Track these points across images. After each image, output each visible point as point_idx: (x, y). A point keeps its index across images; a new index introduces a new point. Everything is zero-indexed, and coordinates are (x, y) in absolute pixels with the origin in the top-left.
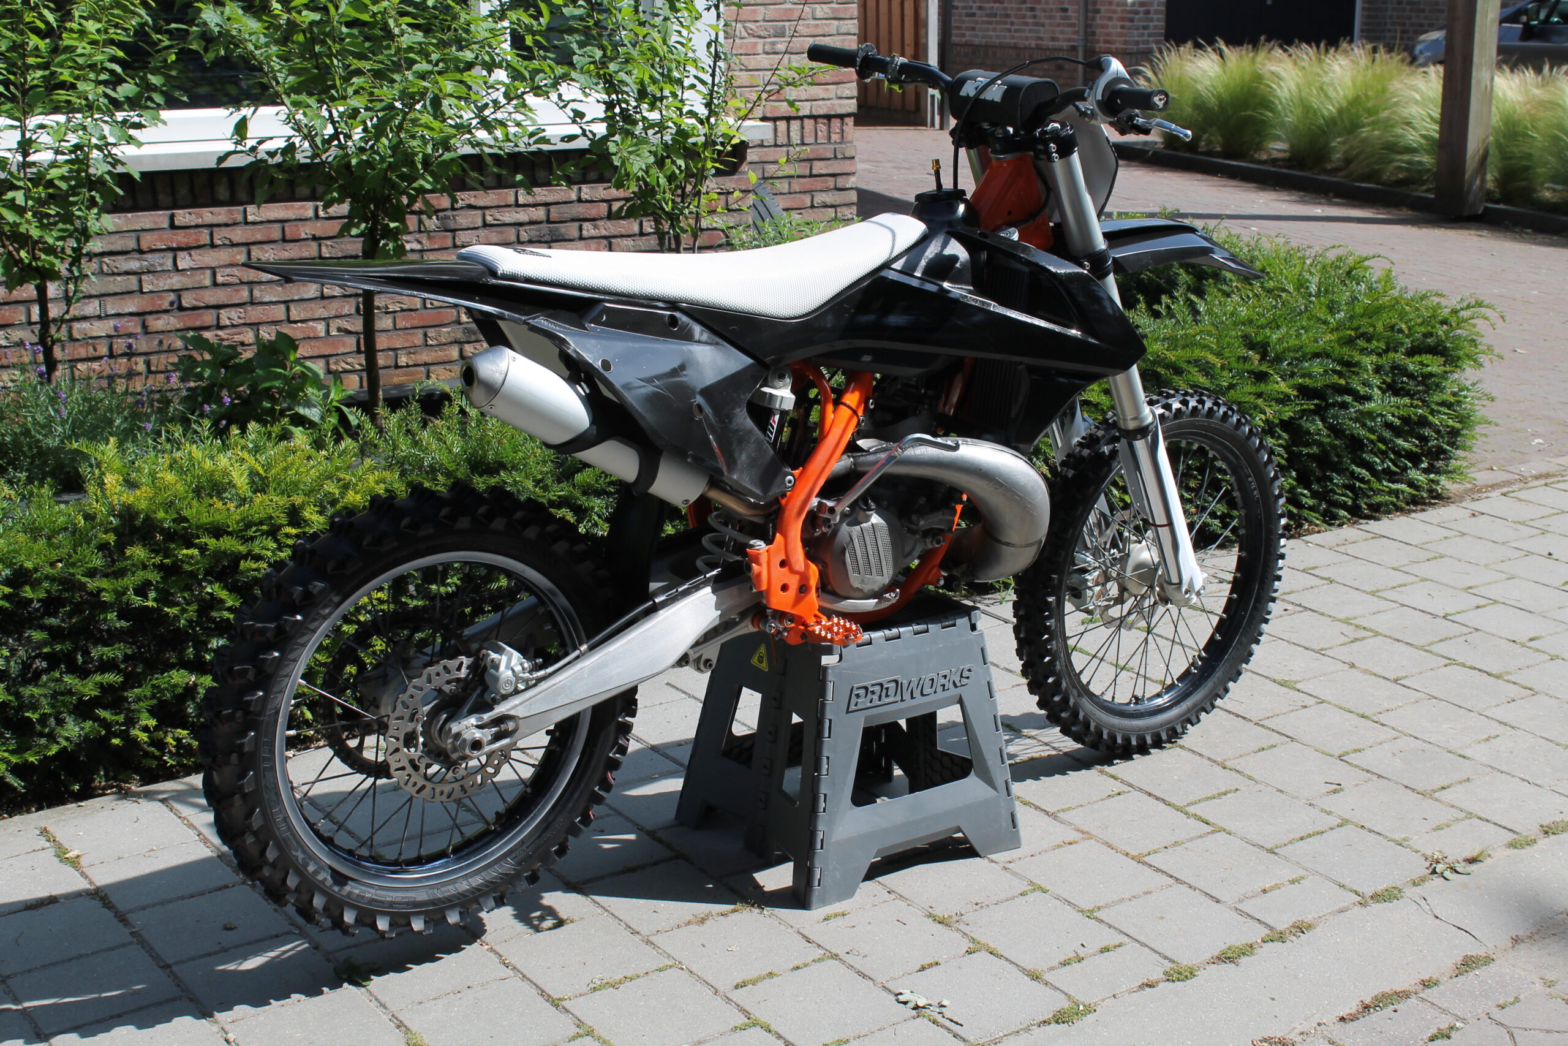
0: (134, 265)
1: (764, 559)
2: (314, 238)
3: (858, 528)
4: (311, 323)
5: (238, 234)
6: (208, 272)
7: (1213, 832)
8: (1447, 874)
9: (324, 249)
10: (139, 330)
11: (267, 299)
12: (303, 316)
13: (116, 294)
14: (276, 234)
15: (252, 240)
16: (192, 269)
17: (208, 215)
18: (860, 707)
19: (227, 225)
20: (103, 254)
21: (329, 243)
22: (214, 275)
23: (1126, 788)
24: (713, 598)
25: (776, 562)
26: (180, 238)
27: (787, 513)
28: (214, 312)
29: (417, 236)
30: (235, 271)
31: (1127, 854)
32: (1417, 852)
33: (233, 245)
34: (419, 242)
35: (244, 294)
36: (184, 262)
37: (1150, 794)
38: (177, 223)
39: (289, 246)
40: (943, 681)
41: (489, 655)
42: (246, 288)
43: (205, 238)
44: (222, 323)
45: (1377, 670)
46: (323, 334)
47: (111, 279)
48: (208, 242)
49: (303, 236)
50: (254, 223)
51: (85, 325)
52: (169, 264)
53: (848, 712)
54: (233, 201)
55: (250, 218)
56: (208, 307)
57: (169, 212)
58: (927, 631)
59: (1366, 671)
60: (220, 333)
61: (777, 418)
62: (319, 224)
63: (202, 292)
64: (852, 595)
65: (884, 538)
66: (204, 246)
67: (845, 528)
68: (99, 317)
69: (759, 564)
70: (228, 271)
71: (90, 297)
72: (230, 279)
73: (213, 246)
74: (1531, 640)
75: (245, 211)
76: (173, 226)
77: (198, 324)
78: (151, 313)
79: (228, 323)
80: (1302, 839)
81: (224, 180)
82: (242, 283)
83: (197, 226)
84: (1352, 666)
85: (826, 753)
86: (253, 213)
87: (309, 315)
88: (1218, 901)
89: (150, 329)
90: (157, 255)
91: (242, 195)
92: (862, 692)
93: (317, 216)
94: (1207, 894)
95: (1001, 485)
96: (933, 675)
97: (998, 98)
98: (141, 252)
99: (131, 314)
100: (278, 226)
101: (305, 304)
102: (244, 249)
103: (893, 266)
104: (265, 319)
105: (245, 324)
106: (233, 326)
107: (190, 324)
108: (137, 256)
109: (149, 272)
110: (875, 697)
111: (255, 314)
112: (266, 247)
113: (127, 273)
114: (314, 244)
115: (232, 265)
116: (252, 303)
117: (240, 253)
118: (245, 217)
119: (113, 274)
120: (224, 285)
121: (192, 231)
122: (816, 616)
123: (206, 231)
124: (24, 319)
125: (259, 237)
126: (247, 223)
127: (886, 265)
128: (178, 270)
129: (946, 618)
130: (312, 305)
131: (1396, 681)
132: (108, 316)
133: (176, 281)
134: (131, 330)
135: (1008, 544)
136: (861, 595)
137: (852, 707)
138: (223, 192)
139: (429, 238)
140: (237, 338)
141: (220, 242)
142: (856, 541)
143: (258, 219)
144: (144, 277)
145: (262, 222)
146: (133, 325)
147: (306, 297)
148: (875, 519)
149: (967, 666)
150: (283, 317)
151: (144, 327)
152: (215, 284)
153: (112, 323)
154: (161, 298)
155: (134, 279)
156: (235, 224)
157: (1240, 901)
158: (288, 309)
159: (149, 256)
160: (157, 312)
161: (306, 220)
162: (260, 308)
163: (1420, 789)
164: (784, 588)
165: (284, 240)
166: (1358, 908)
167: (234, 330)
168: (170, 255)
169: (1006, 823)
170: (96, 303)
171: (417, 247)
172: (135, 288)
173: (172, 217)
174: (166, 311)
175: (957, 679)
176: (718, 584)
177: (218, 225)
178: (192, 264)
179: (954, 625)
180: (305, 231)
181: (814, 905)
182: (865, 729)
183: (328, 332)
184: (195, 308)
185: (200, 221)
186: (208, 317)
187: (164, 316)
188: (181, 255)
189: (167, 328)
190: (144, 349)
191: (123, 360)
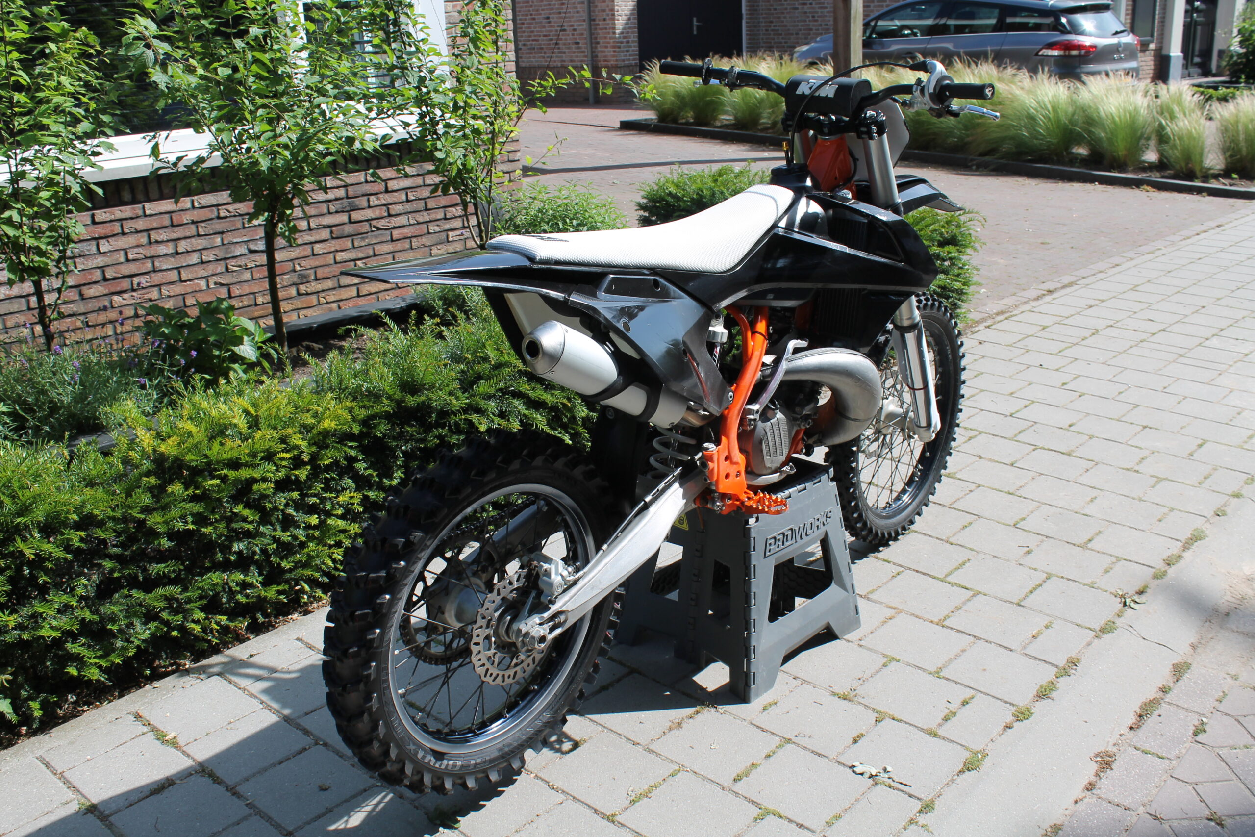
1: (715, 458)
2: (193, 222)
3: (768, 423)
4: (196, 281)
5: (140, 224)
6: (122, 252)
7: (974, 595)
8: (1133, 605)
9: (200, 229)
10: (77, 297)
11: (164, 267)
12: (190, 277)
14: (167, 222)
15: (151, 227)
16: (110, 251)
17: (118, 212)
18: (772, 552)
19: (132, 218)
21: (203, 224)
22: (126, 254)
23: (902, 569)
24: (681, 491)
25: (723, 458)
26: (100, 230)
27: (729, 420)
28: (129, 280)
30: (140, 250)
31: (932, 622)
32: (1106, 591)
33: (138, 232)
35: (149, 265)
36: (104, 246)
37: (917, 571)
38: (97, 220)
39: (176, 229)
40: (817, 523)
41: (542, 566)
42: (149, 261)
43: (118, 229)
44: (135, 287)
45: (996, 458)
46: (205, 288)
48: (120, 231)
49: (186, 221)
50: (151, 216)
52: (94, 250)
53: (765, 557)
54: (134, 201)
55: (148, 212)
56: (124, 277)
57: (90, 213)
58: (805, 489)
59: (991, 460)
61: (718, 349)
62: (195, 212)
63: (119, 267)
64: (764, 472)
65: (784, 427)
66: (117, 234)
67: (760, 424)
69: (712, 461)
70: (136, 250)
72: (138, 256)
73: (123, 234)
74: (1070, 426)
75: (144, 207)
76: (94, 222)
77: (118, 289)
78: (85, 285)
79: (139, 286)
80: (1031, 592)
81: (127, 187)
82: (146, 258)
83: (111, 221)
84: (980, 457)
85: (753, 589)
86: (151, 208)
87: (194, 276)
88: (1011, 650)
89: (85, 296)
90: (85, 244)
91: (140, 197)
92: (772, 541)
93: (193, 207)
94: (1000, 645)
95: (859, 379)
96: (811, 520)
97: (831, 95)
99: (71, 287)
100: (167, 216)
101: (191, 269)
102: (145, 234)
103: (780, 225)
104: (164, 281)
105: (151, 286)
106: (143, 288)
107: (113, 290)
109: (80, 256)
110: (780, 543)
111: (157, 278)
112: (160, 231)
114: (193, 227)
115: (138, 246)
116: (154, 271)
117: (143, 237)
118: (144, 212)
120: (134, 260)
121: (108, 225)
122: (745, 493)
123: (118, 224)
125: (155, 225)
126: (146, 216)
127: (775, 226)
128: (101, 253)
129: (815, 477)
130: (196, 268)
131: (1012, 465)
133: (100, 261)
134: (72, 298)
135: (855, 420)
136: (769, 471)
137: (768, 553)
138: (127, 196)
140: (147, 296)
141: (128, 231)
142: (769, 434)
143: (154, 212)
144: (77, 260)
145: (156, 214)
146: (73, 295)
147: (191, 263)
148: (779, 415)
149: (829, 509)
150: (177, 279)
151: (81, 295)
152: (128, 260)
154: (91, 274)
156: (138, 217)
157: (1024, 648)
158: (179, 273)
159: (79, 245)
160: (89, 284)
161: (186, 210)
162: (160, 274)
163: (1078, 543)
164: (727, 476)
165: (172, 225)
166: (1096, 640)
167: (144, 291)
168: (94, 243)
169: (853, 613)
173: (93, 216)
174: (95, 283)
175: (824, 519)
176: (683, 479)
177: (126, 219)
178: (110, 248)
179: (820, 481)
180: (186, 218)
181: (752, 699)
182: (775, 567)
183: (208, 286)
184: (115, 279)
185: (113, 217)
186: (125, 284)
187: (94, 286)
188: (102, 242)
189: (97, 294)
190: (83, 310)
191: (68, 320)
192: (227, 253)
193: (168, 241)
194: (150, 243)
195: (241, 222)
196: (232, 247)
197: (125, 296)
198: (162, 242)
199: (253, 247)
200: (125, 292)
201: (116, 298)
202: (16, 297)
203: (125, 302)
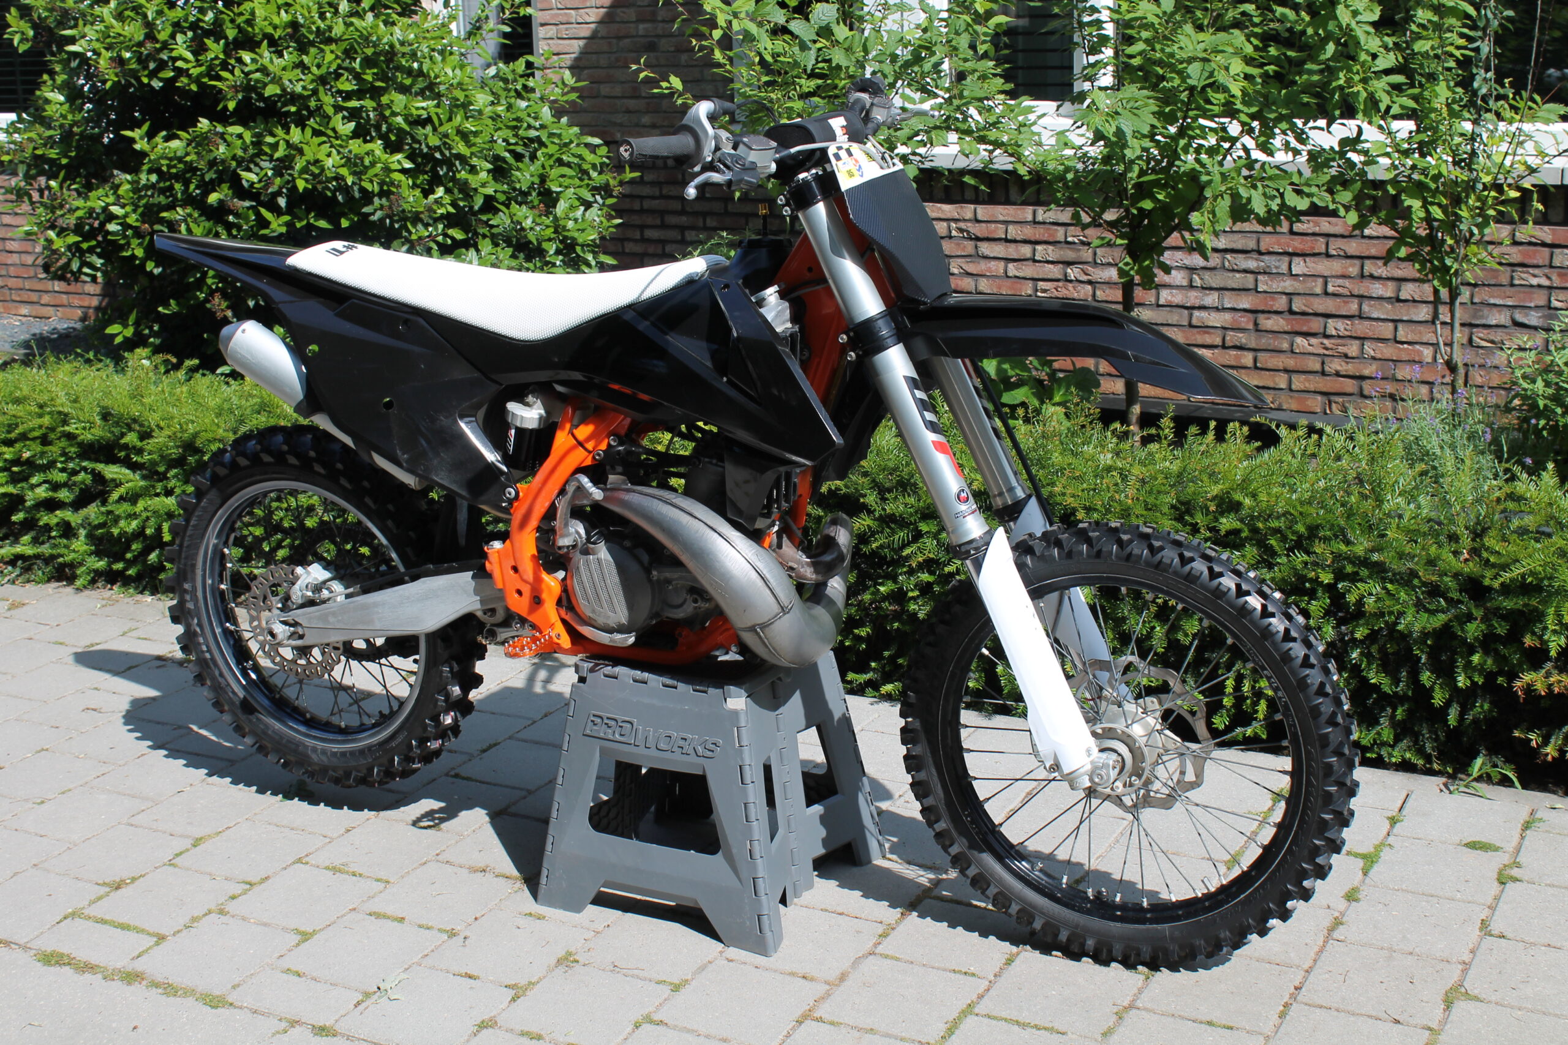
0: (1252, 264)
4: (1417, 347)
5: (1351, 247)
6: (1320, 280)
10: (1251, 326)
11: (1375, 315)
12: (1410, 338)
13: (1233, 289)
15: (1366, 254)
16: (1305, 275)
17: (1322, 224)
19: (1339, 236)
20: (1226, 251)
22: (1326, 284)
26: (1297, 244)
28: (1321, 320)
29: (1547, 271)
30: (1346, 283)
33: (1346, 257)
34: (1549, 278)
35: (1353, 307)
36: (1299, 266)
38: (1296, 229)
39: (1400, 264)
42: (1356, 301)
43: (1320, 245)
44: (1328, 332)
46: (1429, 360)
47: (1231, 274)
48: (1323, 250)
50: (1368, 237)
51: (1203, 314)
52: (1284, 268)
55: (1366, 232)
56: (1316, 314)
60: (1326, 341)
63: (1312, 299)
66: (1319, 254)
68: (1217, 309)
70: (1340, 281)
71: (1211, 289)
72: (1341, 290)
73: (1328, 255)
76: (1292, 232)
77: (1305, 329)
78: (1263, 312)
79: (1334, 333)
82: (1352, 296)
83: (1314, 234)
87: (1416, 338)
89: (1260, 327)
90: (1274, 258)
98: (1260, 253)
99: (1245, 310)
101: (1413, 327)
102: (1357, 262)
104: (1370, 334)
105: (1351, 337)
106: (1339, 337)
107: (1297, 328)
108: (1255, 256)
109: (1265, 273)
111: (1361, 328)
112: (1374, 262)
113: (1245, 271)
115: (1344, 277)
116: (1360, 317)
117: (1353, 266)
118: (1362, 231)
119: (1233, 270)
120: (1335, 295)
121: (1309, 238)
123: (1322, 240)
124: (1153, 300)
125: (1369, 252)
128: (1291, 274)
130: (1421, 328)
132: (1224, 309)
133: (1288, 285)
134: (1243, 325)
139: (1560, 275)
140: (1341, 349)
141: (1334, 253)
144: (1260, 277)
145: (1378, 238)
146: (1245, 321)
147: (1416, 319)
150: (1390, 336)
151: (1256, 324)
152: (1326, 293)
153: (1228, 316)
154: (1273, 299)
155: (1250, 278)
158: (1396, 329)
159: (1266, 258)
160: (1269, 312)
162: (1367, 323)
167: (1339, 341)
168: (1286, 259)
170: (1215, 295)
171: (1546, 282)
172: (1251, 286)
174: (1277, 313)
177: (1335, 236)
178: (1306, 271)
183: (1435, 359)
184: (1304, 314)
185: (1317, 230)
186: (1316, 324)
187: (1275, 317)
188: (1296, 260)
189: (1276, 328)
190: (1253, 345)
191: (1233, 352)
192: (1475, 317)
193: (1388, 279)
194: (1362, 276)
195: (1508, 275)
196: (1486, 311)
197: (1313, 341)
198: (1379, 278)
199: (1520, 317)
200: (1314, 335)
201: (1299, 340)
202: (1177, 306)
203: (1310, 349)
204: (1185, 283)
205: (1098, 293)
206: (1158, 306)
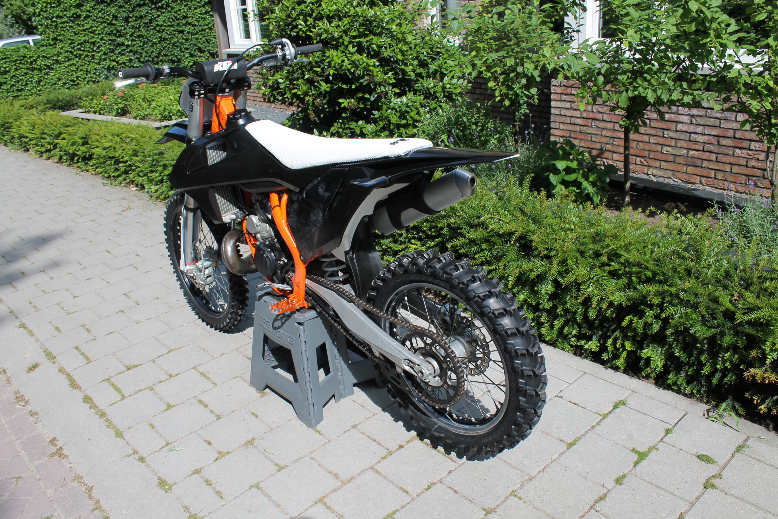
0: (719, 115)
10: (716, 143)
13: (710, 126)
20: (708, 108)
28: (748, 142)
36: (740, 117)
44: (751, 148)
47: (709, 119)
51: (696, 136)
52: (733, 118)
56: (746, 140)
60: (749, 152)
63: (745, 132)
68: (702, 134)
71: (700, 125)
77: (740, 146)
78: (722, 137)
79: (754, 148)
89: (720, 143)
90: (729, 113)
98: (723, 110)
99: (714, 135)
105: (761, 151)
106: (756, 150)
107: (737, 145)
108: (721, 111)
109: (724, 119)
113: (716, 118)
119: (710, 117)
124: (674, 128)
128: (736, 121)
132: (705, 134)
133: (734, 125)
134: (713, 142)
140: (756, 156)
144: (722, 121)
146: (714, 140)
151: (718, 142)
153: (706, 138)
154: (727, 131)
155: (718, 121)
159: (725, 113)
160: (725, 137)
167: (756, 152)
168: (735, 113)
170: (701, 128)
172: (718, 125)
174: (728, 137)
184: (740, 139)
186: (745, 144)
187: (727, 139)
188: (739, 114)
189: (727, 144)
190: (716, 151)
191: (707, 154)
197: (744, 151)
200: (744, 149)
201: (737, 151)
202: (685, 132)
203: (742, 155)
204: (689, 122)
205: (652, 124)
206: (677, 131)
